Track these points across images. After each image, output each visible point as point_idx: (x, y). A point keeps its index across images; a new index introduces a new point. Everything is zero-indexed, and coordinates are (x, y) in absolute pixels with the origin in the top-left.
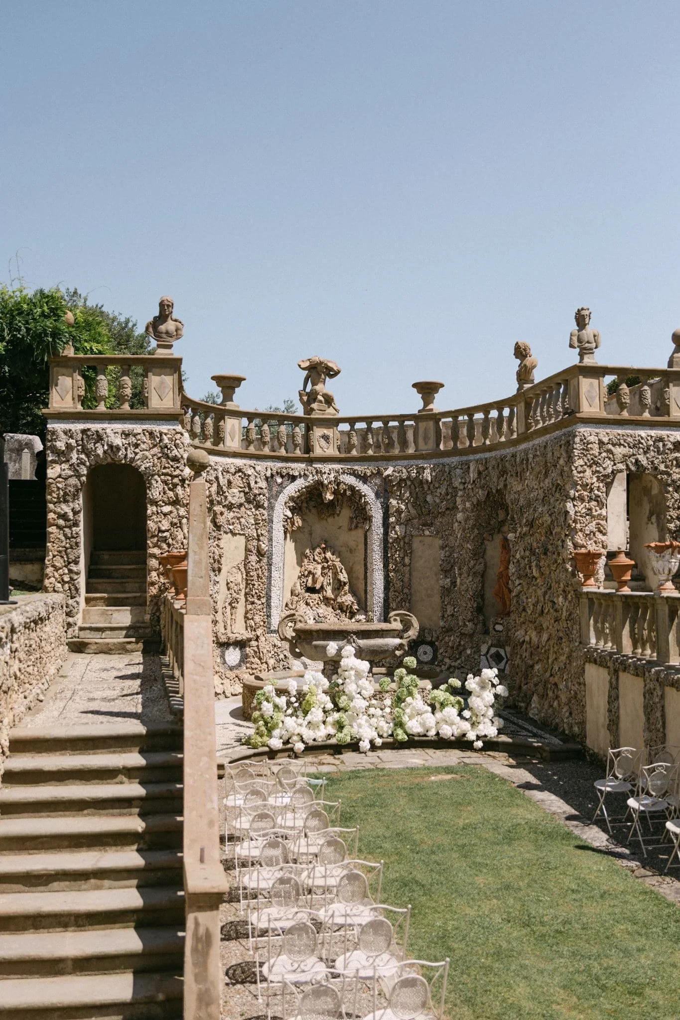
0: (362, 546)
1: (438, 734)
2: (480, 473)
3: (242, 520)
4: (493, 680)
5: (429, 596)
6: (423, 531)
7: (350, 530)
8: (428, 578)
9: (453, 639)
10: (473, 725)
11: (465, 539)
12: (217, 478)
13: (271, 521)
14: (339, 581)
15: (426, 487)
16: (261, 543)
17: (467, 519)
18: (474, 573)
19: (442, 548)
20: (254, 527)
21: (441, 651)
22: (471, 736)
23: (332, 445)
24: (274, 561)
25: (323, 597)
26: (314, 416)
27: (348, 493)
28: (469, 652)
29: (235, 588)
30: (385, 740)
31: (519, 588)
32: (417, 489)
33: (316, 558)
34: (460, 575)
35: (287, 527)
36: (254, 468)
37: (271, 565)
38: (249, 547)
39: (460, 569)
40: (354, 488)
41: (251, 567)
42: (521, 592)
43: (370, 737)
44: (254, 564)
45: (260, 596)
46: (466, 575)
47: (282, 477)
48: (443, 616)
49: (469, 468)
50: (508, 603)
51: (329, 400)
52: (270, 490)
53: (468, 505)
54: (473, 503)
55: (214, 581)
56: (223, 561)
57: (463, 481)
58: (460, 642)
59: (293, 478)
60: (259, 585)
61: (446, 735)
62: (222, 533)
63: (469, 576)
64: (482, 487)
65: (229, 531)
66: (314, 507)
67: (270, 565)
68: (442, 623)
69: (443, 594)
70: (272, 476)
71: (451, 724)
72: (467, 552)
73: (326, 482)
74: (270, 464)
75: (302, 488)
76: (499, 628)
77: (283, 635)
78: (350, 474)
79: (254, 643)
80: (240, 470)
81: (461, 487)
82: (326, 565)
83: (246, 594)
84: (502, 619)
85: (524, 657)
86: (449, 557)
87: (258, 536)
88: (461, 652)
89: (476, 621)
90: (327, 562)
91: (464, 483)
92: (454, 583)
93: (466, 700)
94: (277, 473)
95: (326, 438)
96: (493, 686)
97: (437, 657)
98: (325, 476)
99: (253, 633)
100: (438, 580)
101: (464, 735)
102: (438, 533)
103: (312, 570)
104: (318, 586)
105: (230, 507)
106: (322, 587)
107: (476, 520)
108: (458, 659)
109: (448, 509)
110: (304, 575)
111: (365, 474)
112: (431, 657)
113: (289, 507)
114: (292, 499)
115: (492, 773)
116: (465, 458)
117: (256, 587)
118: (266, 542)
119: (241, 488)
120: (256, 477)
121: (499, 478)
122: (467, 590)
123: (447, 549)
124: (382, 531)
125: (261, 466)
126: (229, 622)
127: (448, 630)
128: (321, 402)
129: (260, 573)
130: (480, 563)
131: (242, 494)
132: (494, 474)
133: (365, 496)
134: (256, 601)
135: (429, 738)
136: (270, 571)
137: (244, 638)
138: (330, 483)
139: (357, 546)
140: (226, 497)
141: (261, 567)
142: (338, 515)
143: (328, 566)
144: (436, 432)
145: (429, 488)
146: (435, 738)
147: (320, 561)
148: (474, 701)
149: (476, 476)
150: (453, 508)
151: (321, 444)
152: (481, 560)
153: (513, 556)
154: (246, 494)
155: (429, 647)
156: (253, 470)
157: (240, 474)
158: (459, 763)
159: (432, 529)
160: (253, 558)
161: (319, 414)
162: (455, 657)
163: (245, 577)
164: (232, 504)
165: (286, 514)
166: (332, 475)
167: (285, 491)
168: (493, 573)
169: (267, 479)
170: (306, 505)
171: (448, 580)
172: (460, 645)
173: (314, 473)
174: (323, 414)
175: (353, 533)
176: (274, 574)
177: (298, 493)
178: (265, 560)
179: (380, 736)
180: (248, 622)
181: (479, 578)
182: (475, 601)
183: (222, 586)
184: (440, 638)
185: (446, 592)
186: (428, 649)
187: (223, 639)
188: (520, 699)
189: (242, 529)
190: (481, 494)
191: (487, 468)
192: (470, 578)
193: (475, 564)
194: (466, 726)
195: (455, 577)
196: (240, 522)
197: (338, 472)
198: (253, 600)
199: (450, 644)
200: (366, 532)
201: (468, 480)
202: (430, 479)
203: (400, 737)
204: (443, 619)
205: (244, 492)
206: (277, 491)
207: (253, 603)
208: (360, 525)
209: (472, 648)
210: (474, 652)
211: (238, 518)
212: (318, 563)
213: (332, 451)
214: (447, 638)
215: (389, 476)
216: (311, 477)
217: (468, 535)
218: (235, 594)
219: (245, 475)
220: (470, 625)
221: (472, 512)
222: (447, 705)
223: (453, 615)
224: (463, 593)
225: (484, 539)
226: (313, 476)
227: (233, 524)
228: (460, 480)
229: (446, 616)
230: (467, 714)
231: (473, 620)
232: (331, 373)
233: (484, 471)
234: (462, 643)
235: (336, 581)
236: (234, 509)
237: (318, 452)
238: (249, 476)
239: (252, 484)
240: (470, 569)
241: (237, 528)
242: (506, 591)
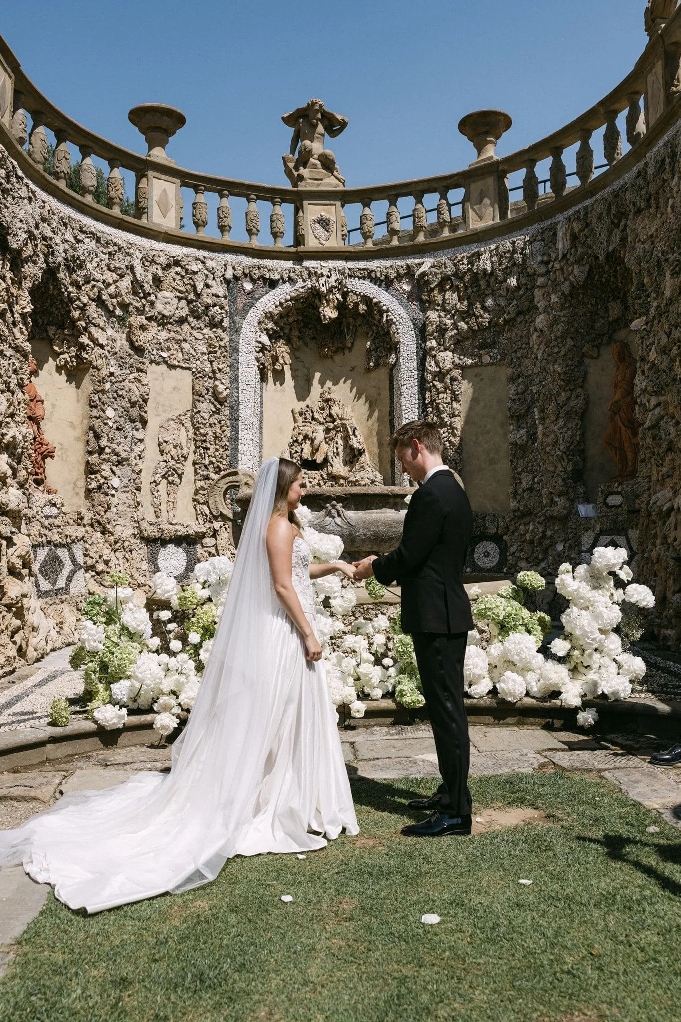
0: (385, 393)
1: (494, 692)
2: (574, 237)
3: (185, 346)
4: (618, 572)
5: (492, 462)
6: (480, 357)
7: (368, 370)
8: (489, 432)
9: (532, 529)
10: (574, 670)
11: (551, 358)
12: (131, 268)
13: (235, 350)
14: (352, 448)
15: (483, 283)
16: (217, 383)
17: (552, 325)
18: (567, 413)
19: (512, 380)
20: (205, 357)
21: (512, 550)
22: (572, 696)
23: (334, 234)
24: (242, 413)
25: (328, 474)
26: (303, 187)
27: (362, 308)
28: (560, 548)
29: (173, 452)
30: (374, 704)
31: (656, 411)
32: (470, 291)
33: (317, 415)
34: (543, 419)
35: (263, 360)
36: (203, 263)
37: (237, 420)
38: (197, 388)
39: (542, 411)
40: (371, 300)
41: (201, 420)
42: (662, 417)
43: (339, 699)
44: (206, 416)
45: (218, 467)
46: (553, 418)
47: (253, 281)
48: (515, 492)
49: (555, 234)
50: (630, 456)
51: (328, 164)
52: (233, 301)
53: (554, 298)
54: (563, 293)
55: (133, 437)
56: (150, 407)
57: (545, 259)
58: (544, 532)
59: (273, 284)
60: (217, 450)
61: (512, 695)
62: (147, 362)
63: (558, 417)
64: (578, 262)
65: (159, 360)
66: (313, 338)
67: (235, 418)
68: (513, 504)
69: (514, 455)
70: (236, 278)
71: (524, 670)
72: (554, 380)
73: (324, 289)
74: (231, 258)
75: (287, 301)
76: (615, 500)
77: (217, 508)
78: (364, 278)
79: (208, 541)
80: (177, 263)
81: (542, 270)
82: (331, 425)
83: (194, 463)
84: (619, 484)
85: (670, 540)
86: (523, 393)
87: (213, 372)
88: (547, 549)
89: (572, 495)
90: (334, 421)
91: (547, 263)
92: (533, 436)
93: (556, 617)
94: (246, 276)
95: (324, 223)
96: (620, 584)
97: (507, 561)
98: (322, 281)
99: (207, 525)
100: (506, 434)
101: (556, 694)
102: (504, 356)
103: (310, 434)
104: (319, 458)
105: (163, 321)
106: (326, 460)
107: (568, 323)
108: (542, 560)
109: (519, 313)
110: (296, 441)
111: (386, 276)
112: (496, 561)
113: (266, 330)
114: (270, 316)
115: (636, 805)
116: (547, 223)
117: (210, 452)
118: (227, 381)
119: (180, 292)
120: (206, 276)
121: (610, 232)
122: (555, 444)
123: (520, 380)
124: (415, 365)
125: (216, 260)
126: (163, 507)
127: (524, 515)
128: (315, 166)
129: (218, 431)
130: (578, 396)
131: (183, 303)
132: (600, 229)
133: (387, 311)
134: (212, 475)
135: (475, 701)
136: (235, 429)
137: (191, 532)
138: (330, 290)
139: (379, 394)
140: (152, 304)
141: (219, 422)
142: (350, 349)
143: (335, 428)
144: (500, 193)
145: (489, 285)
146: (489, 701)
147: (322, 420)
148: (573, 618)
149: (568, 244)
150: (529, 311)
151: (316, 232)
152: (579, 390)
153: (643, 359)
154: (189, 302)
155: (493, 545)
156: (200, 266)
157: (178, 269)
158: (542, 766)
159: (495, 351)
160: (206, 407)
161: (312, 185)
162: (537, 558)
163: (191, 435)
164: (163, 316)
165: (259, 339)
166: (333, 279)
167: (258, 304)
168: (600, 413)
169: (227, 282)
170: (297, 333)
171: (523, 431)
172: (544, 536)
173: (305, 276)
174: (318, 185)
175: (373, 375)
176: (244, 435)
177: (280, 308)
178: (226, 411)
179: (363, 696)
180: (198, 508)
181: (577, 420)
182: (569, 460)
183: (150, 449)
184: (512, 528)
185: (520, 450)
186: (492, 548)
187: (151, 532)
188: (665, 622)
189: (185, 360)
190: (578, 273)
191: (587, 225)
192: (561, 422)
193: (569, 399)
194: (557, 674)
195: (534, 425)
196: (182, 349)
197: (342, 273)
198: (205, 473)
199: (528, 537)
200: (391, 370)
201: (553, 255)
202: (489, 269)
203: (407, 699)
204: (515, 497)
205: (186, 299)
206: (245, 305)
207: (206, 478)
208: (381, 361)
209: (565, 541)
210: (570, 546)
211: (178, 342)
212: (320, 423)
213: (333, 242)
214: (522, 527)
215: (423, 275)
216: (300, 283)
217: (556, 350)
218: (173, 462)
219: (187, 271)
220: (561, 501)
221: (562, 310)
222: (515, 628)
223: (531, 489)
224: (548, 449)
225: (584, 356)
226: (304, 281)
227: (168, 349)
228: (539, 259)
229: (520, 491)
230: (560, 646)
231: (567, 493)
232: (334, 127)
233: (582, 230)
234: (549, 533)
235: (348, 450)
236: (169, 326)
237: (311, 243)
238: (194, 273)
239: (200, 286)
240: (560, 407)
241: (177, 357)
242: (625, 433)
